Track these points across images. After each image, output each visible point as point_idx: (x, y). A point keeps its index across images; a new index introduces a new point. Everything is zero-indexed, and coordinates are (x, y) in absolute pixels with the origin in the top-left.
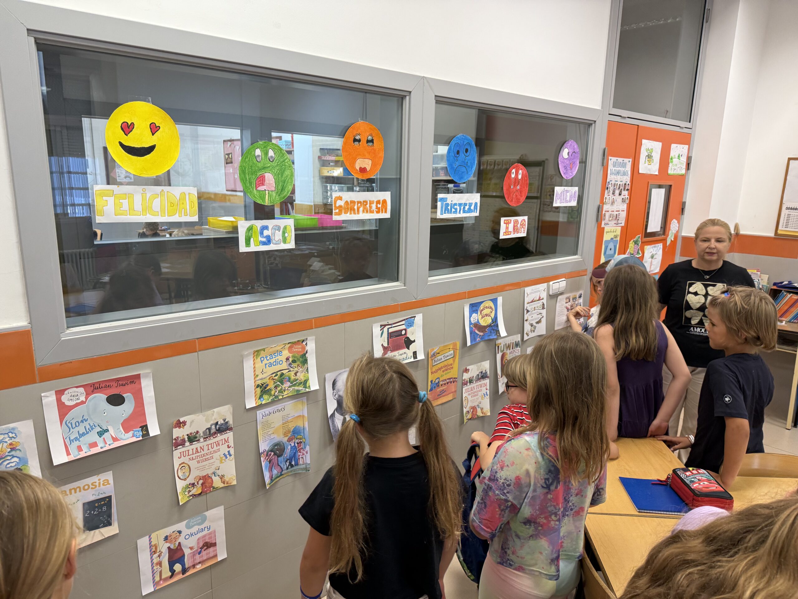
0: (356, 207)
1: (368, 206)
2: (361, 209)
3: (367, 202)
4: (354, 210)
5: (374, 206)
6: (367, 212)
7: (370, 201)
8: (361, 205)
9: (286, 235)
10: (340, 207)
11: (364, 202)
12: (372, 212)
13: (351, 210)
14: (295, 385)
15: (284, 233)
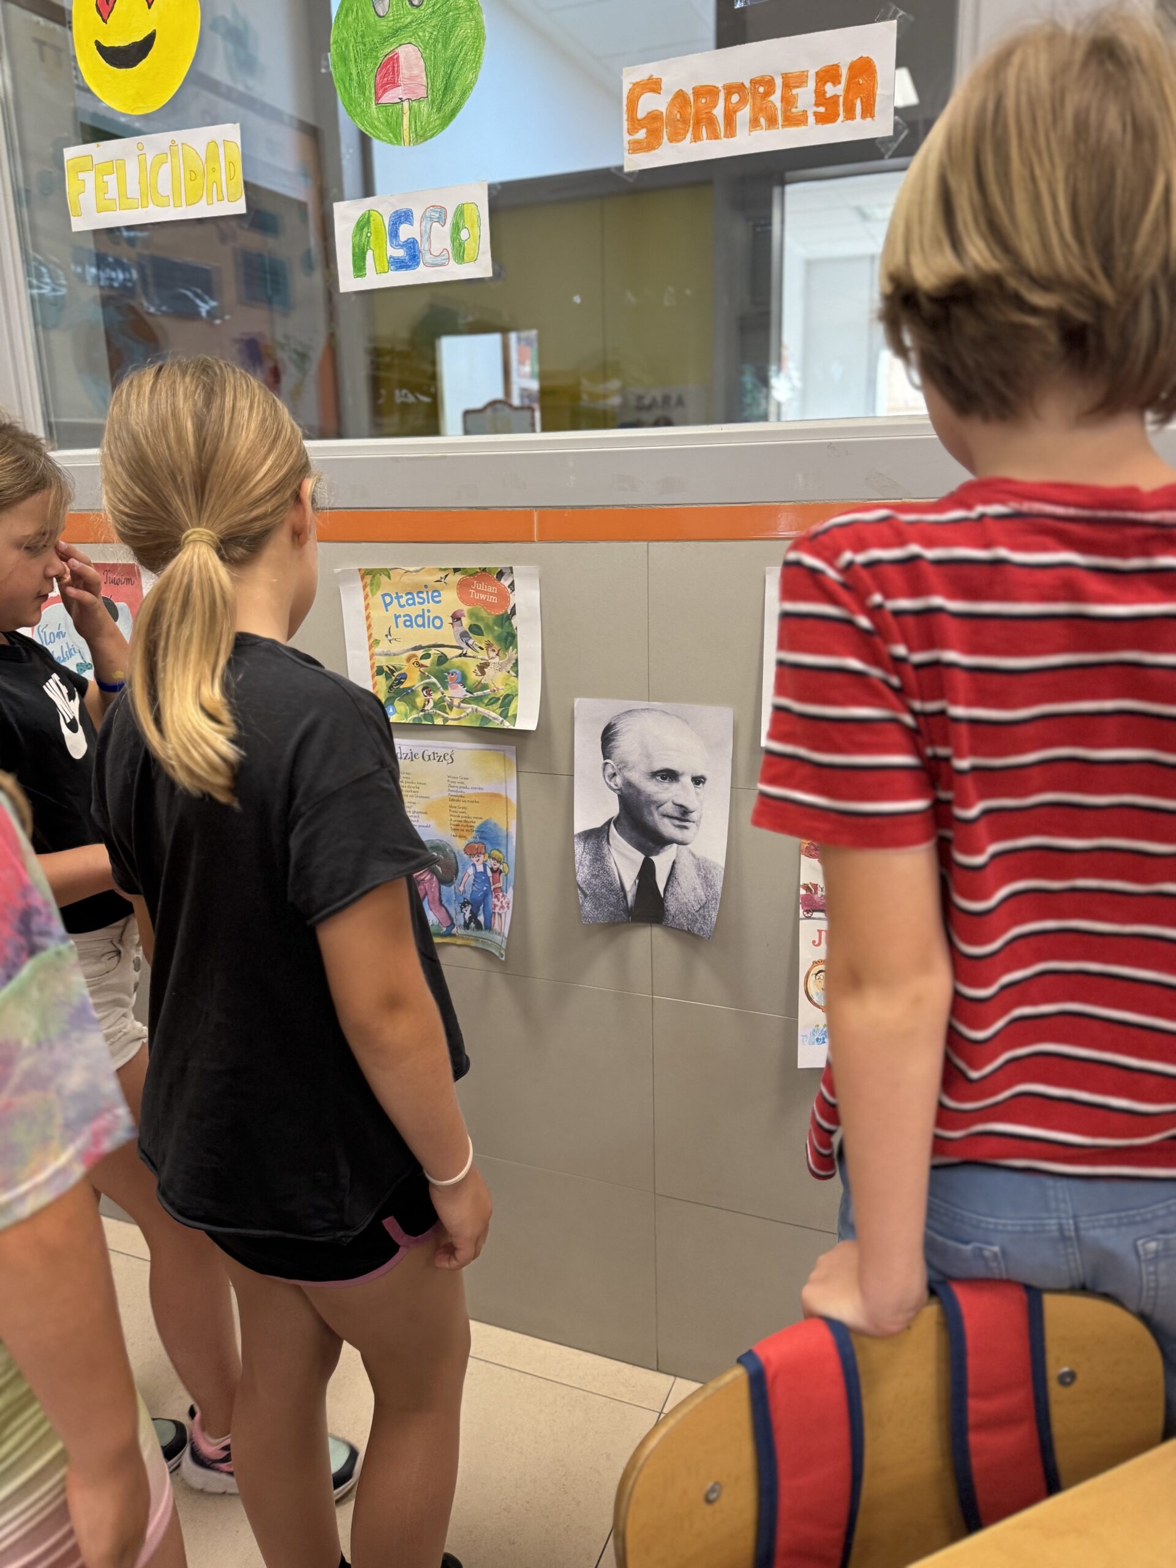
0: (719, 111)
1: (776, 98)
2: (744, 115)
3: (769, 83)
4: (711, 122)
5: (805, 97)
6: (772, 122)
7: (785, 77)
8: (743, 101)
9: (464, 234)
10: (654, 117)
11: (754, 82)
12: (794, 120)
13: (698, 123)
14: (478, 700)
15: (456, 229)
